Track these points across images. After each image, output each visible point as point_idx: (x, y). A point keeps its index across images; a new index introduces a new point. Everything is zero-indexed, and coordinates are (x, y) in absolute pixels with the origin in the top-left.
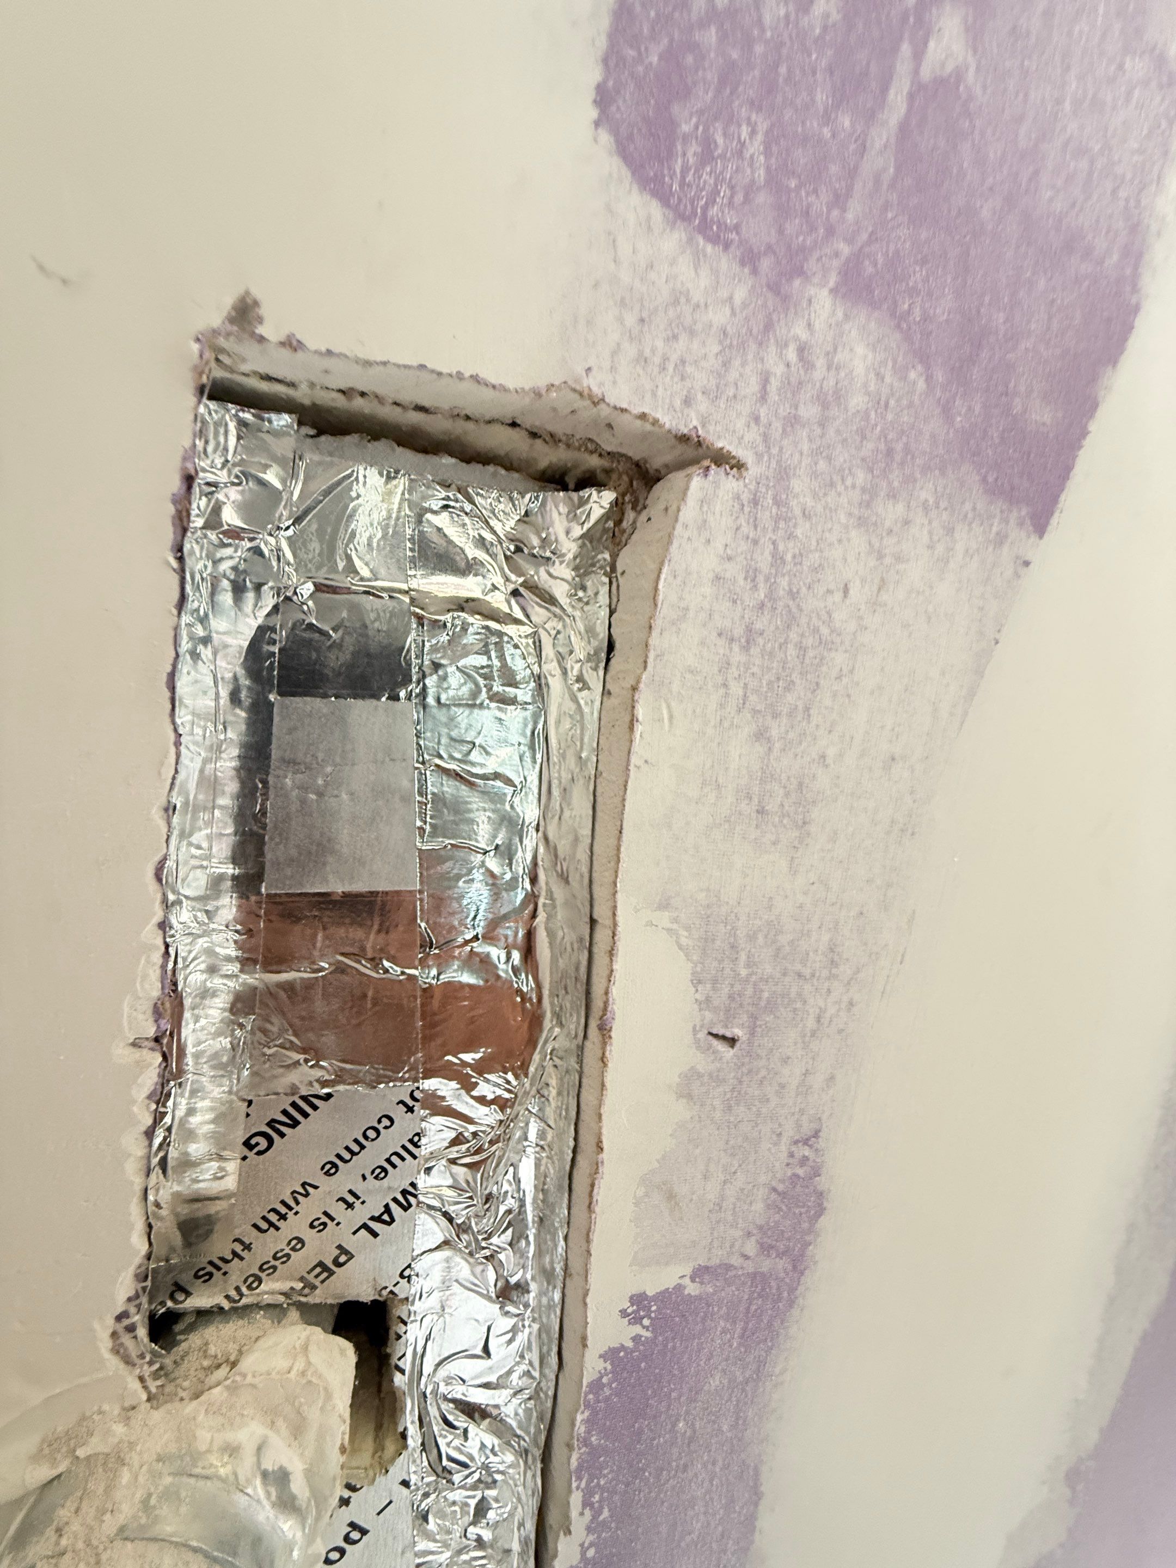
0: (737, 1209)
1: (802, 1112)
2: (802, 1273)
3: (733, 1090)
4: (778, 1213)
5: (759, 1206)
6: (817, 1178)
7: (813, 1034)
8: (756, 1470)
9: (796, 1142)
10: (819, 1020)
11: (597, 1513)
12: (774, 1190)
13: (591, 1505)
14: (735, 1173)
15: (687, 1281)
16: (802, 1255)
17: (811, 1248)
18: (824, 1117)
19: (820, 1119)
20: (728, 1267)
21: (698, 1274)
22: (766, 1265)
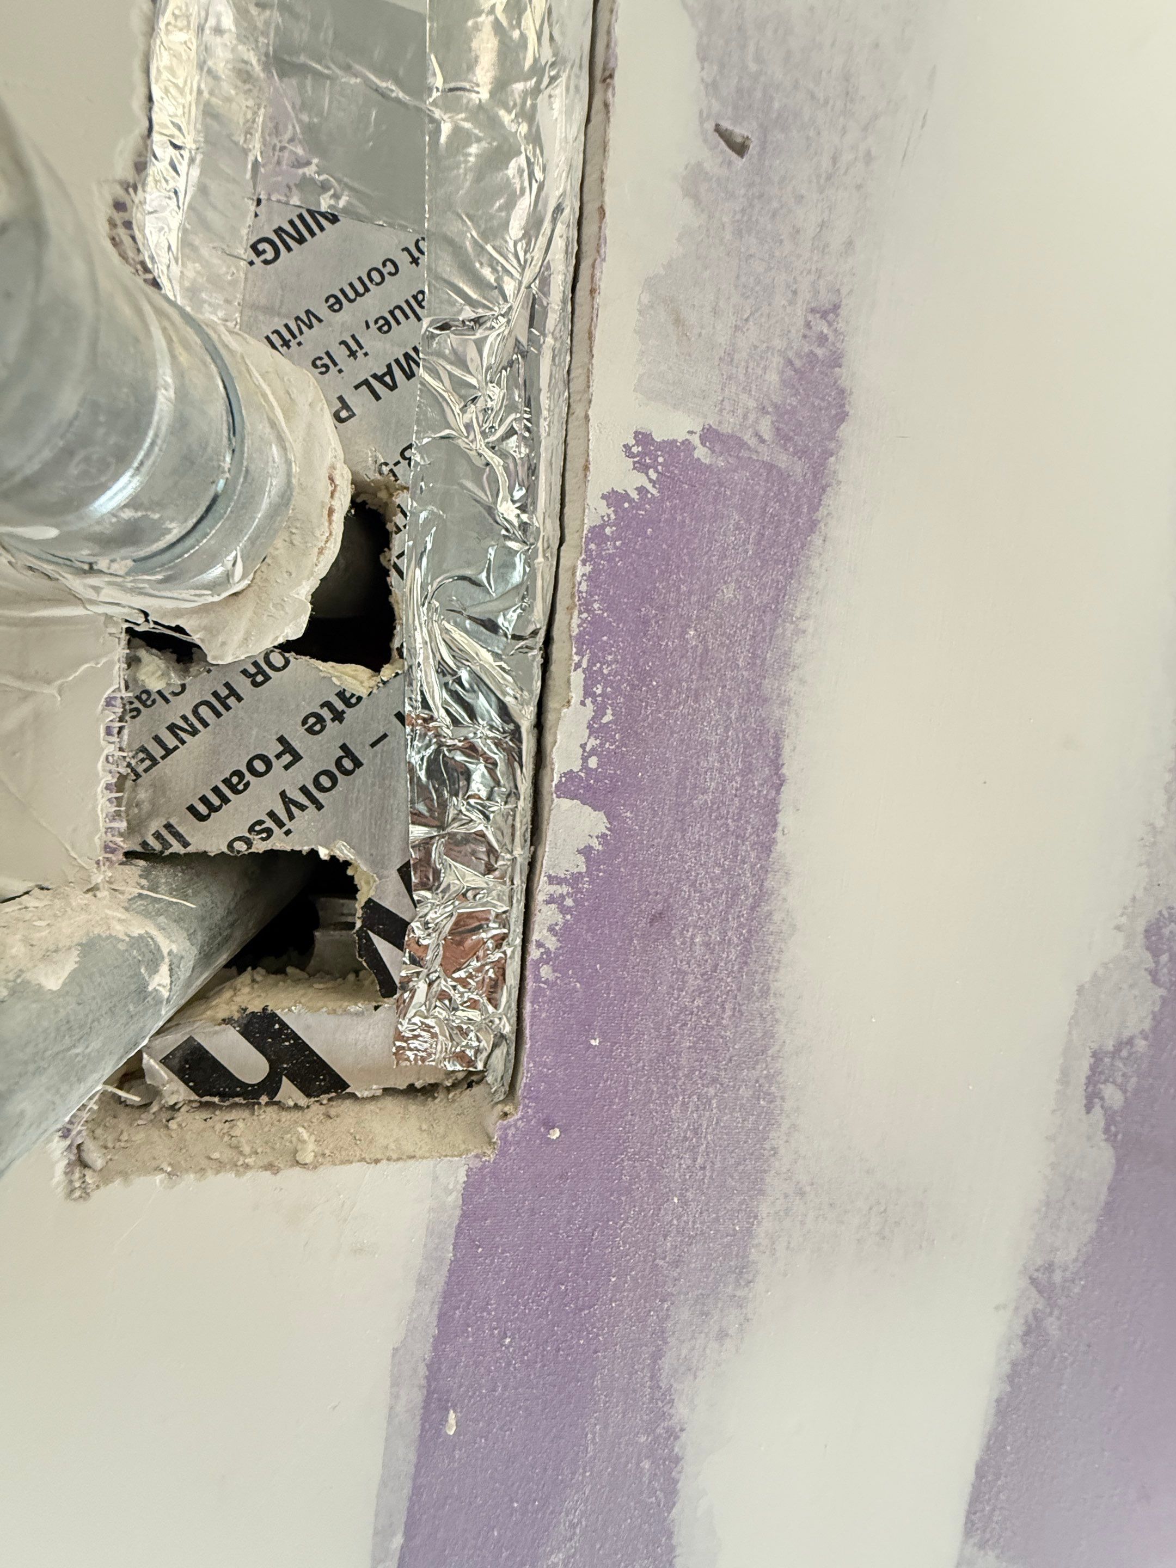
0: (750, 370)
1: (820, 275)
2: (824, 490)
3: (743, 211)
4: (795, 395)
5: (773, 377)
6: (837, 369)
7: (829, 178)
8: (777, 738)
9: (813, 311)
10: (834, 160)
11: (599, 712)
12: (790, 362)
13: (594, 695)
14: (747, 320)
15: (696, 440)
16: (823, 466)
17: (832, 459)
18: (844, 291)
19: (838, 290)
20: (742, 444)
21: (709, 435)
22: (783, 460)
